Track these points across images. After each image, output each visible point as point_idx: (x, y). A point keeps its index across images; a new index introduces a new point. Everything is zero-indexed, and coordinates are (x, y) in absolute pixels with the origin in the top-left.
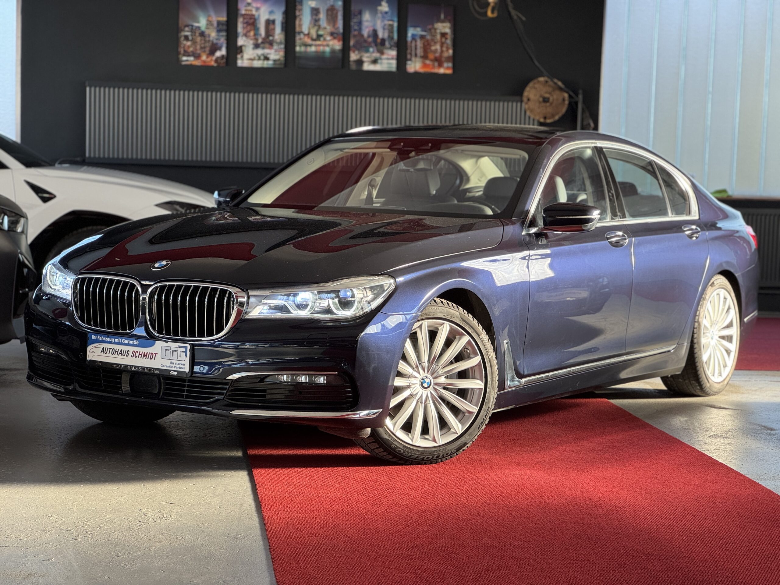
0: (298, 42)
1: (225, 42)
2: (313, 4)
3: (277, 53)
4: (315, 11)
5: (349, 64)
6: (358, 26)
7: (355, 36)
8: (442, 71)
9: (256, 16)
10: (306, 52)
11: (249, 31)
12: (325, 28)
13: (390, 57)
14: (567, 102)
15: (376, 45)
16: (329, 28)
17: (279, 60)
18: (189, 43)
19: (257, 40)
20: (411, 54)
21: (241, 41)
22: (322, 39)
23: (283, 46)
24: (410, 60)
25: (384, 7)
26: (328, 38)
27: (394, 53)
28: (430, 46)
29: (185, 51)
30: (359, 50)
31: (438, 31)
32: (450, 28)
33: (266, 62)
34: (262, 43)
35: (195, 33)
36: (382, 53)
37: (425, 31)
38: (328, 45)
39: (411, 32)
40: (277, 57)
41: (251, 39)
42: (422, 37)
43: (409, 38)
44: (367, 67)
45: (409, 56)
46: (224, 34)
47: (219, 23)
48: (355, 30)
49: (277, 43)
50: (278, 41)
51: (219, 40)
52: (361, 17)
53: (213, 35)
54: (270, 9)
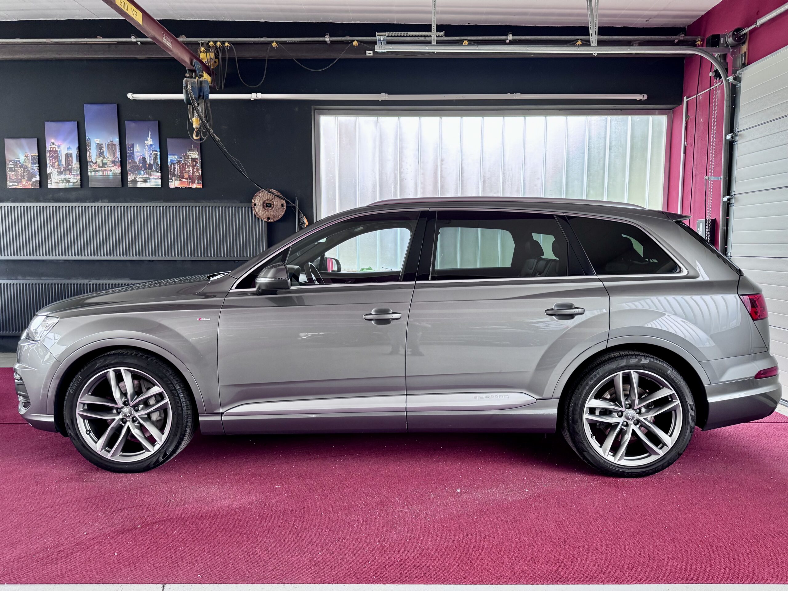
0: (89, 168)
1: (38, 171)
2: (98, 141)
3: (75, 177)
4: (100, 146)
5: (128, 184)
6: (131, 156)
7: (130, 163)
8: (194, 186)
9: (59, 152)
10: (96, 176)
11: (54, 163)
12: (108, 158)
13: (156, 177)
14: (285, 207)
15: (146, 169)
16: (111, 158)
17: (77, 182)
18: (13, 173)
19: (60, 168)
20: (171, 174)
21: (49, 171)
22: (106, 166)
23: (79, 172)
24: (171, 179)
25: (150, 141)
26: (111, 165)
27: (159, 174)
28: (186, 168)
29: (10, 178)
30: (133, 173)
31: (190, 158)
32: (198, 155)
33: (67, 184)
34: (64, 170)
35: (17, 165)
36: (151, 175)
37: (181, 158)
38: (111, 171)
39: (170, 158)
40: (76, 180)
41: (56, 168)
42: (178, 162)
43: (169, 164)
44: (140, 185)
45: (170, 176)
46: (37, 165)
47: (32, 157)
48: (130, 159)
49: (74, 170)
50: (76, 168)
51: (34, 170)
52: (133, 148)
53: (30, 166)
54: (68, 147)
